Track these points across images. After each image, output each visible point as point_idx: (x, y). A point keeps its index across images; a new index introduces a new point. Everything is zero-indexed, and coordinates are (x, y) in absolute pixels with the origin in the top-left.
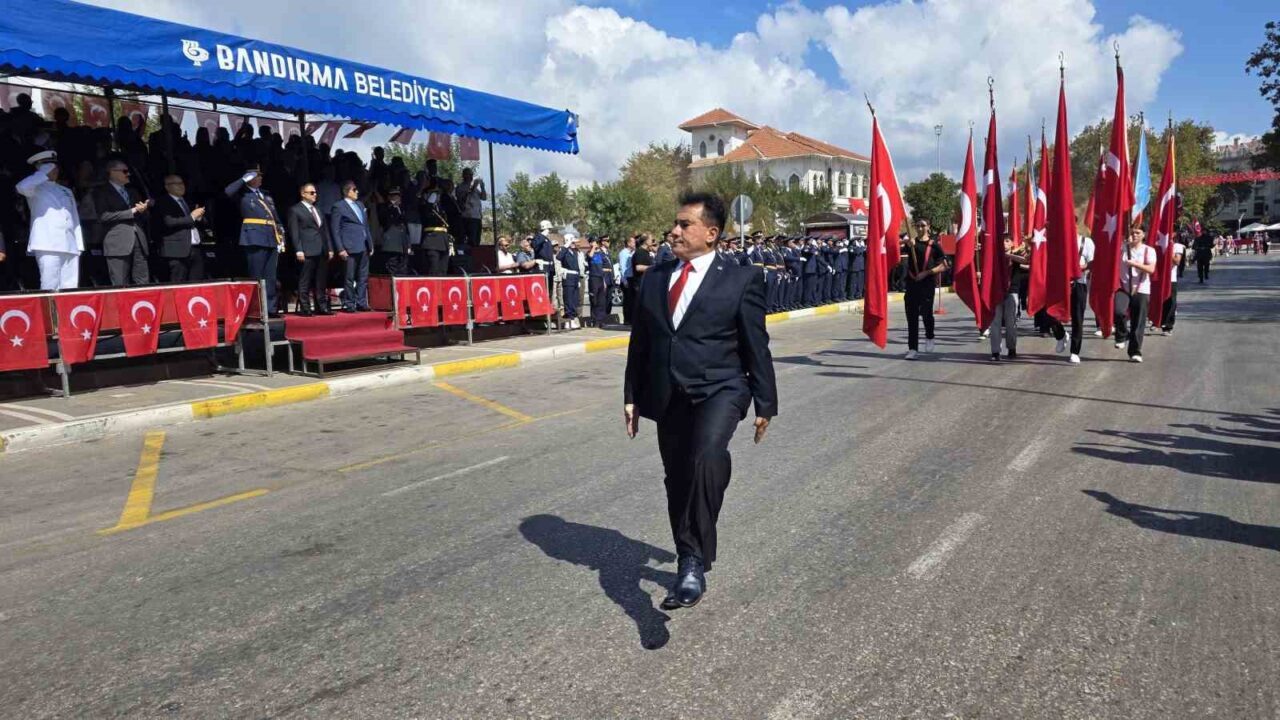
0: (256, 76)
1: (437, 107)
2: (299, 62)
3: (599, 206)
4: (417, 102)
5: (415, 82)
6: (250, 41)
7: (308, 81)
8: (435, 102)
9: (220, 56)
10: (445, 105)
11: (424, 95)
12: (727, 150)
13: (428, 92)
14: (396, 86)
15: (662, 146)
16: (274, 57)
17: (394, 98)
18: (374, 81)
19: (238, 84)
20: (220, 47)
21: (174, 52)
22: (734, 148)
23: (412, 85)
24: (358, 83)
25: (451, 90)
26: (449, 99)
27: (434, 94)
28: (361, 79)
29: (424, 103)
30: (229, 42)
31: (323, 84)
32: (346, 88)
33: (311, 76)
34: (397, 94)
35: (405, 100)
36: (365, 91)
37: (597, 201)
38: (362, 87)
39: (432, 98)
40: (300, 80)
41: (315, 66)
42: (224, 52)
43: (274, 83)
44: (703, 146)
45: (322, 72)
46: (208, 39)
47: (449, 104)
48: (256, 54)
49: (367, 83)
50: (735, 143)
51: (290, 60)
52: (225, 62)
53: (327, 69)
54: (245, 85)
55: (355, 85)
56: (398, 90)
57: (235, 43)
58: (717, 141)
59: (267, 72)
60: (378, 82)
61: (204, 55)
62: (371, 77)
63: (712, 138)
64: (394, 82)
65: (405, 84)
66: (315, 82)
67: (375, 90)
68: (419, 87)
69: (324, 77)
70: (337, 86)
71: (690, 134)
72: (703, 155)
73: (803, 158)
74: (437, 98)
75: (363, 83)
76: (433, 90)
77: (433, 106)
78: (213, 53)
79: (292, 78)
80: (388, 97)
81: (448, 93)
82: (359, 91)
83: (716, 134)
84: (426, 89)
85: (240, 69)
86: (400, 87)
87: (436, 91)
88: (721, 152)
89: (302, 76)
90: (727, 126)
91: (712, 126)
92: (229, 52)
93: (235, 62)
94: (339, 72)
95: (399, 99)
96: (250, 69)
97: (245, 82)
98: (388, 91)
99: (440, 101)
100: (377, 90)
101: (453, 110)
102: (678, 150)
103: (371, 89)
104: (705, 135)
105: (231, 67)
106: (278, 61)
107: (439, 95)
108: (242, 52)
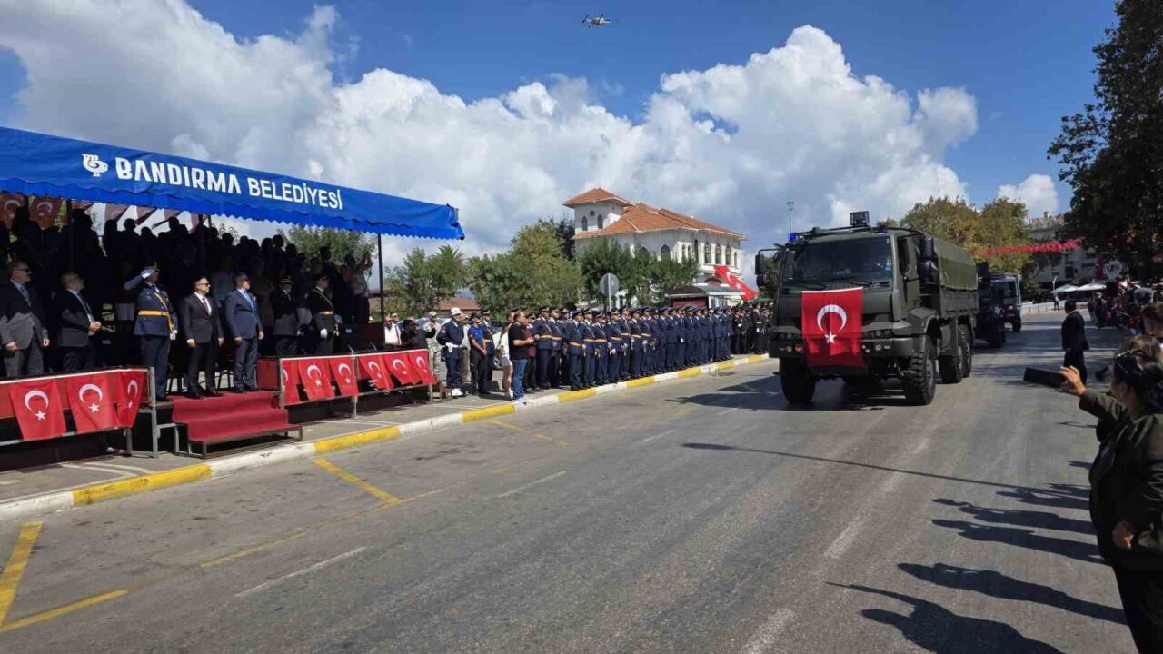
0: (153, 183)
1: (326, 205)
2: (194, 170)
4: (307, 202)
5: (304, 184)
6: (147, 154)
7: (202, 187)
8: (324, 202)
9: (119, 168)
10: (333, 203)
11: (313, 196)
12: (605, 225)
13: (317, 193)
14: (287, 189)
15: (548, 221)
16: (170, 167)
17: (286, 199)
18: (266, 185)
19: (136, 192)
20: (119, 160)
21: (75, 165)
22: (612, 222)
23: (302, 188)
24: (251, 187)
25: (338, 191)
26: (337, 199)
27: (323, 195)
28: (253, 183)
29: (314, 203)
30: (129, 155)
31: (217, 189)
32: (239, 191)
33: (205, 183)
34: (288, 196)
35: (296, 200)
36: (257, 194)
38: (255, 191)
39: (321, 198)
40: (195, 186)
41: (209, 173)
42: (123, 164)
43: (168, 190)
44: (585, 220)
45: (217, 179)
46: (108, 154)
47: (337, 203)
48: (153, 165)
49: (260, 186)
50: (613, 218)
51: (186, 169)
52: (123, 172)
53: (222, 176)
54: (142, 192)
55: (248, 190)
56: (289, 192)
57: (133, 156)
58: (596, 216)
59: (163, 181)
60: (270, 186)
61: (104, 167)
62: (263, 182)
63: (592, 213)
64: (284, 185)
65: (295, 187)
66: (210, 188)
67: (267, 192)
68: (309, 189)
69: (219, 183)
70: (230, 190)
71: (573, 210)
72: (585, 228)
73: (672, 231)
74: (325, 198)
75: (256, 187)
76: (321, 191)
77: (322, 204)
78: (112, 165)
79: (187, 184)
80: (280, 198)
81: (336, 193)
82: (252, 194)
83: (596, 210)
84: (316, 190)
85: (137, 178)
86: (291, 189)
87: (325, 192)
88: (600, 226)
89: (197, 183)
90: (606, 203)
91: (592, 204)
92: (128, 164)
93: (133, 172)
94: (233, 178)
95: (290, 199)
96: (148, 178)
97: (142, 189)
98: (279, 192)
99: (329, 200)
100: (270, 193)
101: (341, 208)
102: (562, 224)
103: (264, 192)
104: (586, 211)
105: (129, 176)
106: (174, 170)
107: (327, 195)
108: (140, 164)
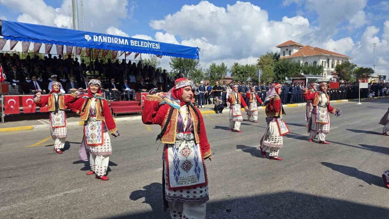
0: (103, 43)
1: (154, 48)
2: (115, 38)
3: (238, 72)
4: (148, 47)
5: (148, 42)
6: (102, 34)
7: (117, 43)
8: (154, 47)
9: (94, 38)
10: (157, 47)
11: (151, 45)
12: (292, 53)
13: (152, 44)
14: (142, 43)
15: (271, 53)
16: (108, 38)
17: (142, 46)
18: (136, 42)
19: (98, 45)
20: (94, 36)
21: (83, 38)
22: (294, 53)
23: (147, 43)
24: (131, 43)
25: (159, 43)
26: (158, 46)
27: (154, 45)
28: (132, 42)
29: (151, 47)
30: (97, 35)
31: (121, 44)
32: (128, 44)
33: (118, 42)
34: (143, 45)
35: (145, 46)
36: (133, 45)
37: (238, 70)
38: (132, 44)
39: (153, 46)
40: (115, 43)
41: (119, 39)
42: (95, 37)
43: (108, 44)
44: (284, 52)
45: (121, 41)
46: (91, 34)
47: (158, 47)
48: (104, 37)
49: (134, 43)
50: (295, 51)
51: (113, 38)
52: (95, 40)
53: (123, 40)
54: (100, 45)
55: (130, 44)
56: (143, 44)
57: (98, 35)
58: (289, 51)
59: (106, 42)
61: (90, 38)
62: (135, 41)
63: (287, 50)
64: (142, 42)
65: (145, 43)
66: (119, 43)
67: (136, 44)
68: (149, 43)
69: (122, 42)
70: (125, 44)
71: (280, 49)
72: (284, 55)
73: (318, 56)
74: (154, 46)
75: (133, 43)
76: (153, 44)
77: (153, 48)
78: (92, 38)
79: (113, 42)
80: (140, 46)
81: (158, 44)
82: (131, 45)
83: (288, 48)
84: (151, 43)
85: (99, 41)
86: (144, 43)
87: (154, 44)
88: (290, 54)
89: (116, 42)
90: (292, 46)
91: (287, 46)
92: (97, 37)
93: (98, 39)
94: (126, 40)
95: (143, 46)
96: (102, 41)
97: (100, 44)
98: (140, 44)
99: (155, 46)
100: (137, 44)
101: (159, 48)
102: (276, 54)
103: (135, 44)
104: (285, 49)
105: (97, 41)
106: (109, 39)
107: (155, 45)
108: (100, 37)
